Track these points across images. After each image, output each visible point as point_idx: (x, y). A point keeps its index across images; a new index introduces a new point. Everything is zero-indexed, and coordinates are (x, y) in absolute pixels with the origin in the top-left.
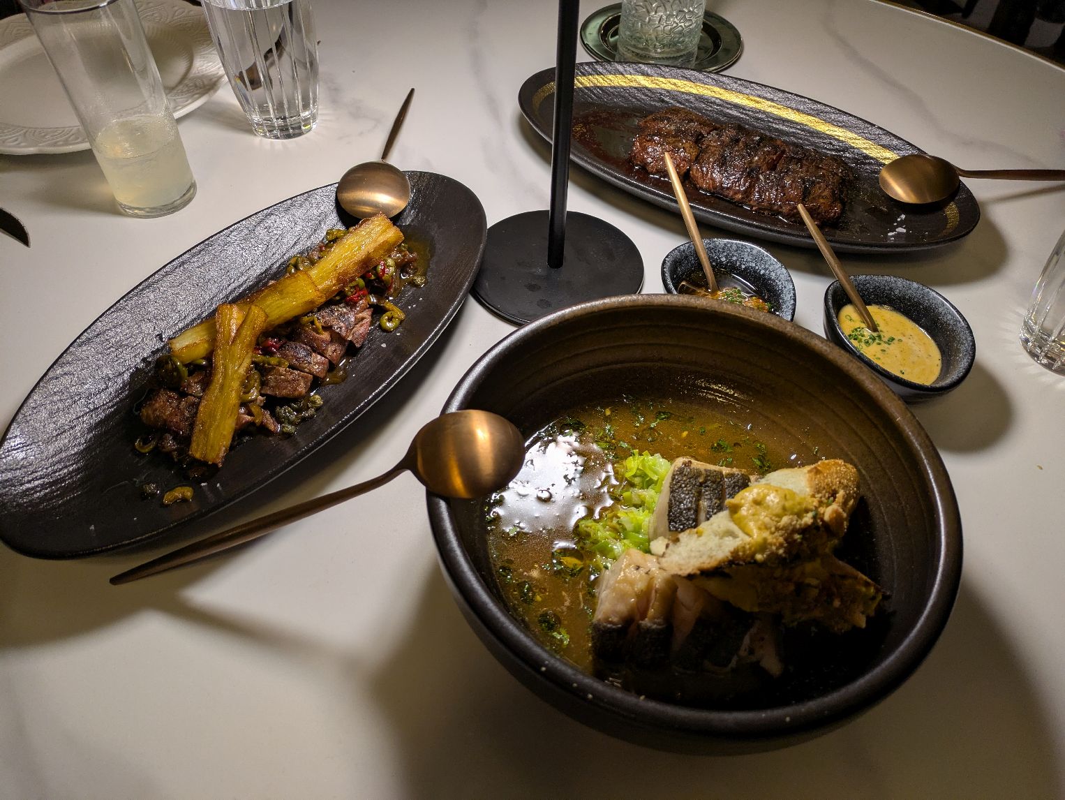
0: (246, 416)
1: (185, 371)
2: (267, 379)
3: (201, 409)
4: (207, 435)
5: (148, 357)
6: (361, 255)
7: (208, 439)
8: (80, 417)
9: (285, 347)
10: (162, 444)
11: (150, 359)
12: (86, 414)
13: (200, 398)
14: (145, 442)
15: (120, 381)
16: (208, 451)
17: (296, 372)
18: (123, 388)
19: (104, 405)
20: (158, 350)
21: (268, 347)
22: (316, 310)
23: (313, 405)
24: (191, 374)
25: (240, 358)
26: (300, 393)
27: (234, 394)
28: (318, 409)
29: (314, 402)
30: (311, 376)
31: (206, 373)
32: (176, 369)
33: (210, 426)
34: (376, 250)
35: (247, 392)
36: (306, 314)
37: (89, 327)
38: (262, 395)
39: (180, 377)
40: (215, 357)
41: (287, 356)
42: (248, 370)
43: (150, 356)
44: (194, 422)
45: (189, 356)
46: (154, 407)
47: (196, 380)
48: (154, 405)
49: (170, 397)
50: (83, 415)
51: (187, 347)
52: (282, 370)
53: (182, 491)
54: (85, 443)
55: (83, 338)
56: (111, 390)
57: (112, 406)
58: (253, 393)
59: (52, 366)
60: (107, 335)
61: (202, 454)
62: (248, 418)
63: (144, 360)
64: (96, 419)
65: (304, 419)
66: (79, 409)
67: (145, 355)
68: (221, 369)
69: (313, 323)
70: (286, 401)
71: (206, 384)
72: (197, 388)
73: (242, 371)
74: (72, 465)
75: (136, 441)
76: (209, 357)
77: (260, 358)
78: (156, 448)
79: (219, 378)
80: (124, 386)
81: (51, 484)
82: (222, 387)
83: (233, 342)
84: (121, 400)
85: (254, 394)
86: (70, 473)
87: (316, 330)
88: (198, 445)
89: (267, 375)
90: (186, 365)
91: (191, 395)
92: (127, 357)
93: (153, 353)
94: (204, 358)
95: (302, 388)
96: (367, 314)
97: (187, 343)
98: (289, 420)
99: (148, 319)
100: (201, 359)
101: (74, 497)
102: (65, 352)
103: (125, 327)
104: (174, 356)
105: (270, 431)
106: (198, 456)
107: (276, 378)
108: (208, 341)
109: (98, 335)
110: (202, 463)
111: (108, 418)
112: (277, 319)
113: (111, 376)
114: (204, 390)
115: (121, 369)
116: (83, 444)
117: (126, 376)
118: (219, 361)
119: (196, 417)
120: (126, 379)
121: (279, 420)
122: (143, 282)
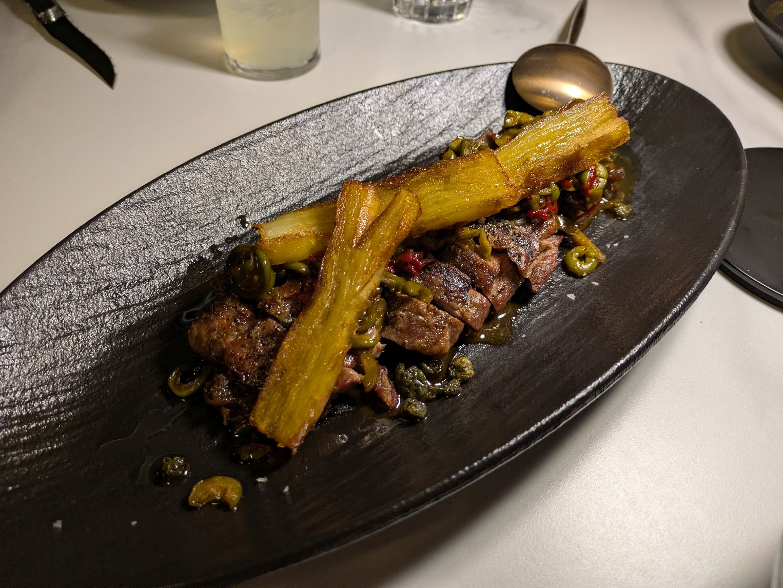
0: (352, 372)
1: (271, 276)
2: (395, 316)
3: (286, 345)
4: (285, 395)
5: (220, 245)
6: (566, 148)
7: (285, 401)
8: (99, 315)
9: (430, 269)
10: (209, 390)
11: (221, 249)
12: (110, 312)
13: (288, 327)
14: (186, 378)
15: (172, 272)
16: (282, 423)
17: (444, 314)
18: (173, 284)
19: (140, 303)
20: (235, 238)
21: (406, 264)
22: (483, 220)
23: (458, 374)
24: (279, 282)
25: (366, 273)
26: (442, 349)
27: (345, 333)
28: (464, 382)
29: (460, 369)
30: (462, 324)
31: (304, 284)
32: (259, 270)
33: (294, 380)
34: (590, 146)
35: (361, 332)
36: (468, 224)
37: (148, 185)
38: (383, 340)
39: (263, 285)
40: (325, 263)
41: (432, 283)
42: (373, 295)
43: (222, 245)
44: (270, 364)
45: (282, 253)
46: (212, 326)
47: (286, 295)
48: (212, 321)
49: (240, 313)
50: (105, 314)
51: (285, 237)
52: (422, 305)
53: (224, 485)
54: (96, 358)
55: (136, 197)
56: (156, 282)
57: (152, 308)
58: (371, 334)
59: (79, 230)
60: (171, 201)
61: (269, 425)
62: (357, 377)
63: (213, 248)
64: (121, 322)
65: (441, 395)
66: (102, 303)
67: (217, 242)
68: (331, 284)
69: (477, 239)
70: (417, 358)
71: (301, 306)
72: (283, 309)
73: (365, 294)
74: (66, 391)
75: (171, 373)
76: (315, 261)
77: (394, 279)
78: (199, 392)
79: (324, 300)
80: (177, 280)
81: (23, 419)
82: (328, 315)
83: (360, 244)
84: (167, 302)
85: (372, 336)
86: (58, 405)
87: (481, 253)
88: (267, 407)
89: (397, 308)
90: (276, 268)
91: (273, 317)
92: (190, 239)
93: (228, 241)
94: (304, 262)
95: (446, 343)
96: (553, 242)
97: (285, 233)
98: (417, 391)
99: (233, 192)
100: (300, 261)
101: (52, 450)
102: (104, 212)
103: (198, 195)
104: (261, 249)
105: (384, 403)
106: (263, 427)
107: (409, 317)
108: (317, 236)
109: (158, 198)
110: (268, 441)
111: (141, 324)
112: (433, 221)
113: (161, 262)
114: (295, 314)
115: (178, 255)
116: (92, 360)
117: (183, 267)
118: (330, 269)
119: (274, 357)
120: (181, 271)
121: (400, 387)
122: (236, 139)
